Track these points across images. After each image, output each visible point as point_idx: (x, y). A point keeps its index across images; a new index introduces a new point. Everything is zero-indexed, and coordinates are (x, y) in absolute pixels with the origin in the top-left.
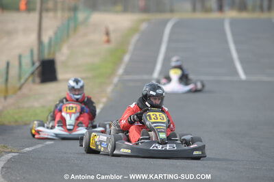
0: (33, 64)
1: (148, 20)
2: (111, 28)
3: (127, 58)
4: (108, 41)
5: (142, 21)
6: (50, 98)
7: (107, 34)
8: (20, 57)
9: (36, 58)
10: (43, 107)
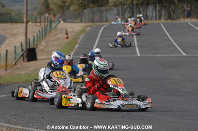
0: (22, 51)
1: (91, 26)
2: (69, 31)
3: (77, 47)
4: (67, 38)
5: (88, 26)
6: (31, 69)
7: (67, 34)
8: (15, 47)
9: (24, 47)
10: (26, 74)
